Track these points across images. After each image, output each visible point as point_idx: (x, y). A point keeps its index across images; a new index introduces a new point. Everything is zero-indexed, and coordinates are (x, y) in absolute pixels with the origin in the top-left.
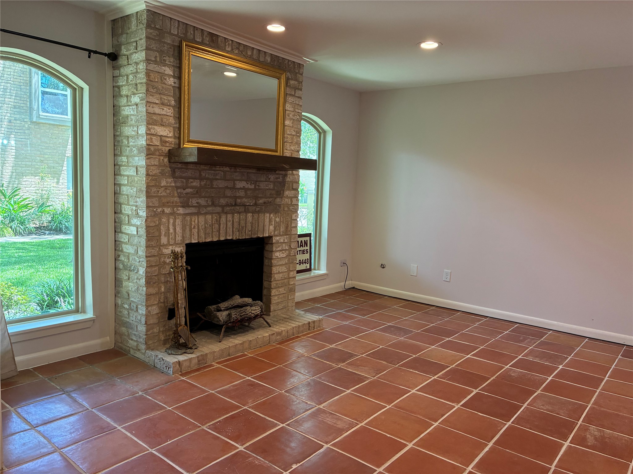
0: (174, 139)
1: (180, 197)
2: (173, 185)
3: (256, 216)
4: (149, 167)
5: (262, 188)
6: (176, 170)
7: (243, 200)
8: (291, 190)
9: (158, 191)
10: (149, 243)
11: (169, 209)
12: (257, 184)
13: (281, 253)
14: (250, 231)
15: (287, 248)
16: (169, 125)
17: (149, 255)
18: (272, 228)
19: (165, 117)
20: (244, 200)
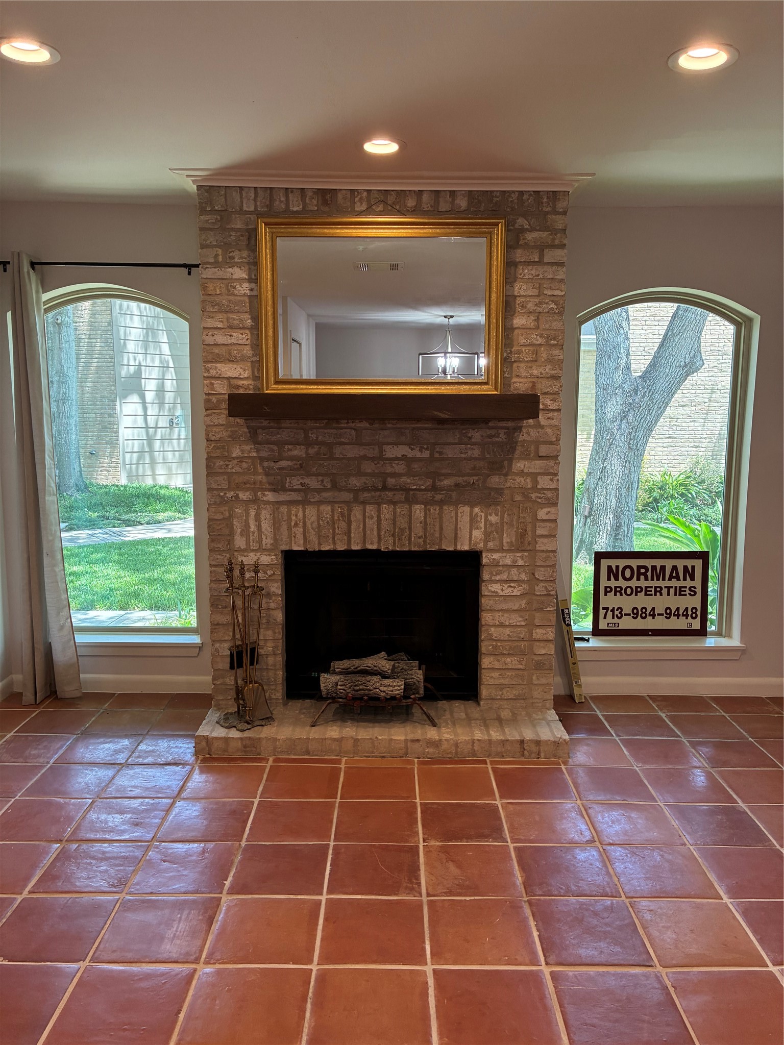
0: (253, 380)
1: (267, 475)
2: (255, 454)
3: (434, 510)
4: (209, 429)
5: (450, 456)
6: (259, 431)
7: (402, 480)
8: (532, 460)
9: (227, 466)
10: (213, 545)
11: (248, 493)
12: (438, 450)
13: (506, 586)
14: (420, 538)
15: (523, 577)
16: (243, 359)
17: (214, 563)
18: (477, 534)
19: (235, 348)
20: (404, 479)
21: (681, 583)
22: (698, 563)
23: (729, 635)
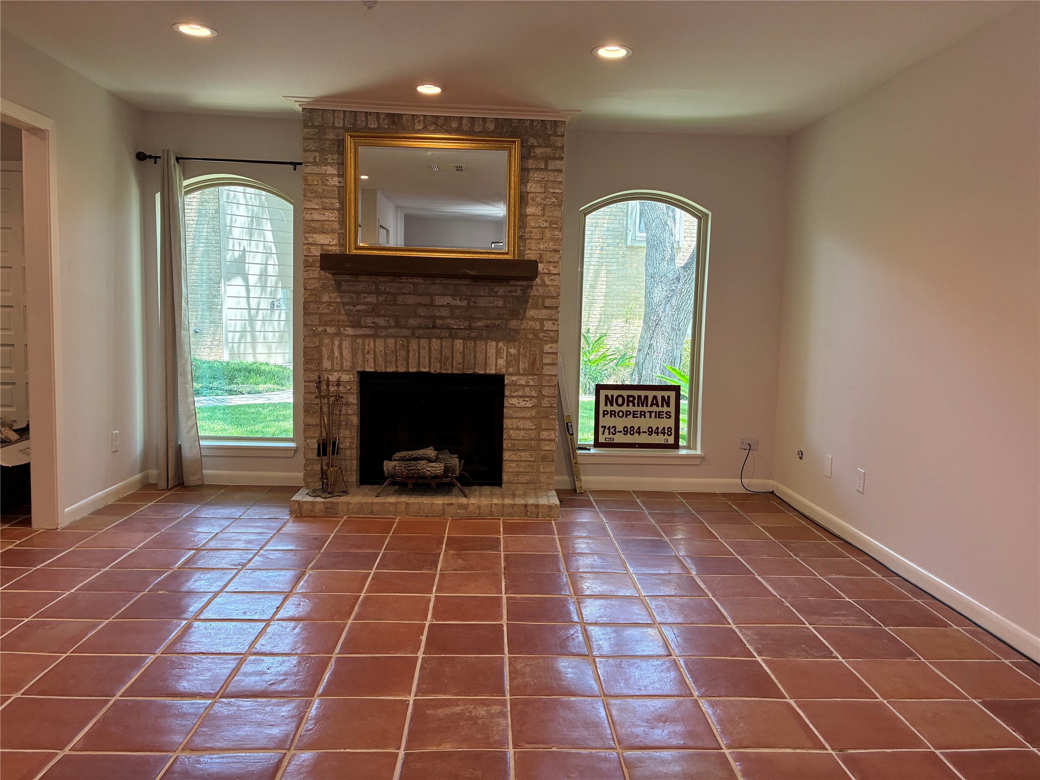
0: (340, 247)
1: (348, 315)
2: (339, 300)
3: (470, 344)
4: (307, 281)
5: (482, 305)
6: (343, 283)
7: (447, 321)
8: (540, 309)
9: (319, 308)
10: (306, 366)
11: (333, 328)
12: (473, 300)
13: (521, 400)
14: (459, 364)
15: (534, 394)
16: (333, 231)
17: (307, 379)
18: (501, 362)
19: (327, 223)
20: (449, 321)
21: (660, 409)
22: (672, 394)
23: (695, 449)
